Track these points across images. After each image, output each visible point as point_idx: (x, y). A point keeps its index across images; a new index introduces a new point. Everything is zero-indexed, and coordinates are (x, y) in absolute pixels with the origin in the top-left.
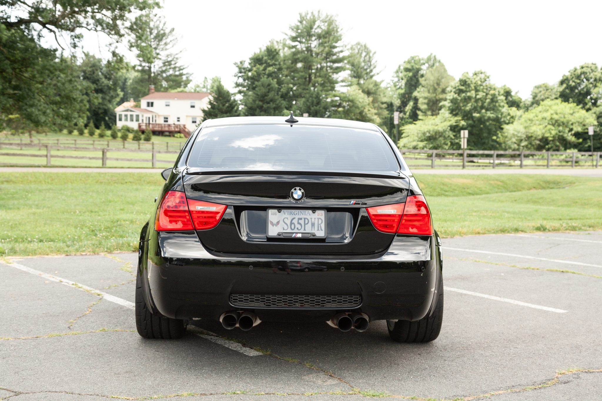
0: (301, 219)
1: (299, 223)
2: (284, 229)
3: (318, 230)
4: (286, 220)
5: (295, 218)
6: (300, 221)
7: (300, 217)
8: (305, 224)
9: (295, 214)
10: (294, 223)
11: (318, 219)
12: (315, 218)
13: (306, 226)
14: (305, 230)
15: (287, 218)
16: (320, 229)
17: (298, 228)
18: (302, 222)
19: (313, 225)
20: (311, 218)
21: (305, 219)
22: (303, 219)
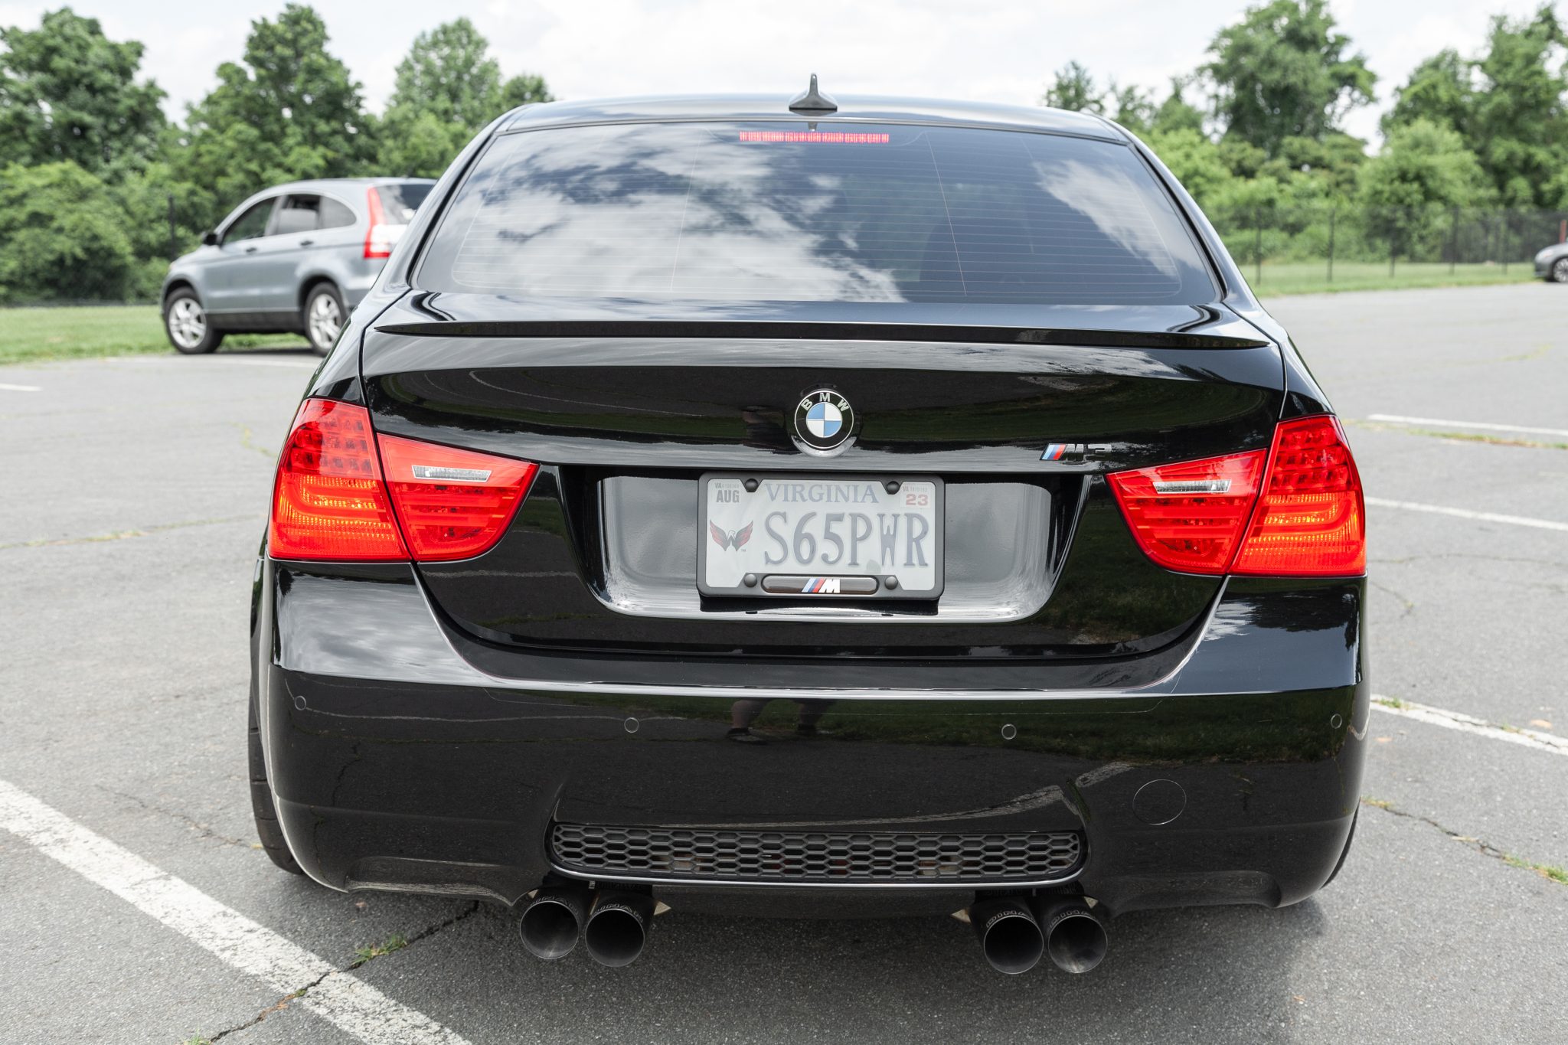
0: (839, 518)
1: (831, 536)
2: (768, 560)
3: (909, 563)
4: (777, 524)
5: (813, 514)
6: (836, 528)
7: (835, 509)
8: (855, 540)
9: (816, 497)
10: (810, 538)
11: (910, 517)
12: (896, 516)
13: (860, 546)
14: (854, 563)
15: (784, 516)
16: (915, 560)
17: (825, 558)
18: (842, 529)
19: (888, 542)
20: (881, 516)
21: (855, 517)
22: (847, 521)
